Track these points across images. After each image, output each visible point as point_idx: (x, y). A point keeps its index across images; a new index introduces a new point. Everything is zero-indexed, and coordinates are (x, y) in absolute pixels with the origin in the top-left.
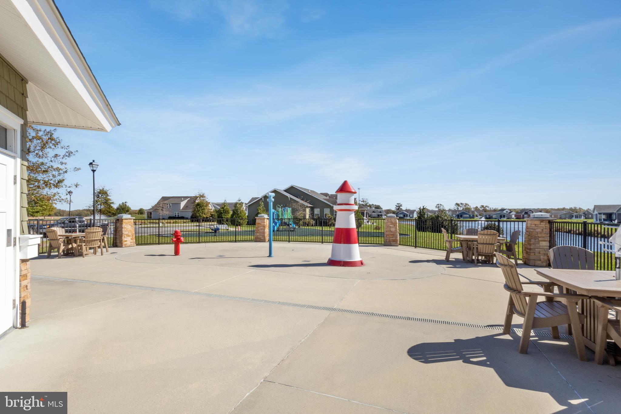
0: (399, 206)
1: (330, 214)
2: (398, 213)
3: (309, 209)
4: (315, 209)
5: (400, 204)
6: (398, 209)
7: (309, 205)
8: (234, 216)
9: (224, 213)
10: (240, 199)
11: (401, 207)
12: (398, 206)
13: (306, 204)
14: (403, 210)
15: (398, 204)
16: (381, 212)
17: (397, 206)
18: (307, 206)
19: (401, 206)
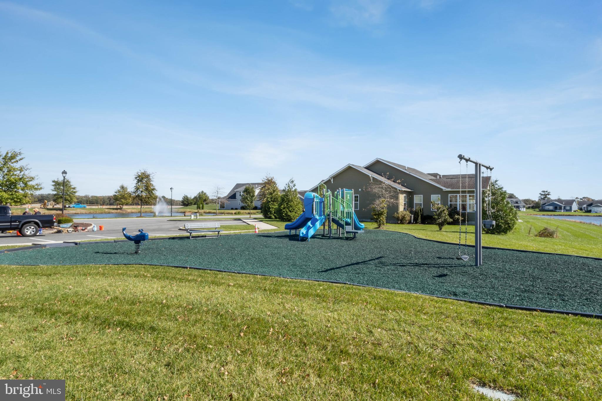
0: (546, 195)
1: (441, 204)
2: (545, 204)
3: (405, 195)
4: (414, 196)
5: (547, 192)
6: (544, 199)
7: (404, 189)
8: (282, 206)
9: (272, 201)
10: (293, 179)
11: (548, 196)
12: (544, 195)
13: (399, 187)
14: (552, 200)
15: (544, 192)
16: (517, 203)
17: (542, 195)
18: (399, 190)
19: (548, 194)
